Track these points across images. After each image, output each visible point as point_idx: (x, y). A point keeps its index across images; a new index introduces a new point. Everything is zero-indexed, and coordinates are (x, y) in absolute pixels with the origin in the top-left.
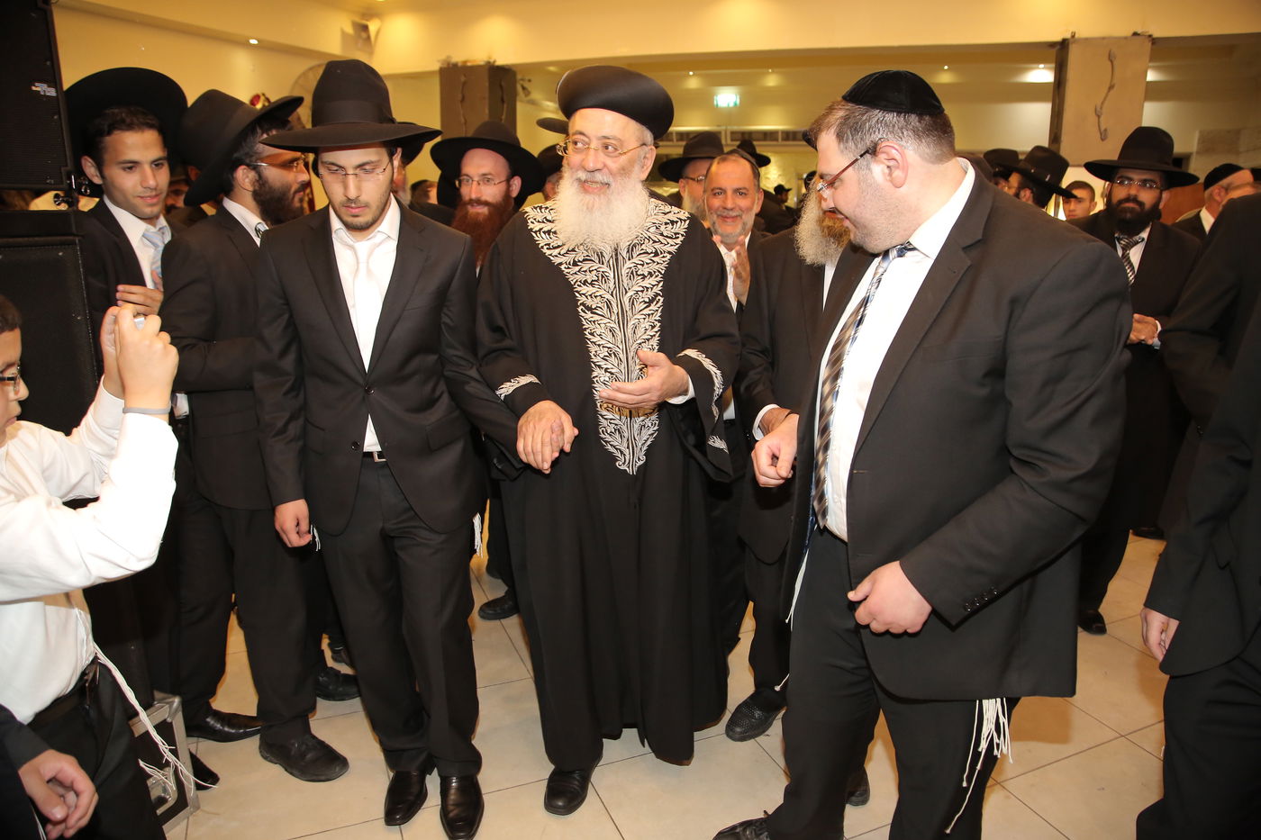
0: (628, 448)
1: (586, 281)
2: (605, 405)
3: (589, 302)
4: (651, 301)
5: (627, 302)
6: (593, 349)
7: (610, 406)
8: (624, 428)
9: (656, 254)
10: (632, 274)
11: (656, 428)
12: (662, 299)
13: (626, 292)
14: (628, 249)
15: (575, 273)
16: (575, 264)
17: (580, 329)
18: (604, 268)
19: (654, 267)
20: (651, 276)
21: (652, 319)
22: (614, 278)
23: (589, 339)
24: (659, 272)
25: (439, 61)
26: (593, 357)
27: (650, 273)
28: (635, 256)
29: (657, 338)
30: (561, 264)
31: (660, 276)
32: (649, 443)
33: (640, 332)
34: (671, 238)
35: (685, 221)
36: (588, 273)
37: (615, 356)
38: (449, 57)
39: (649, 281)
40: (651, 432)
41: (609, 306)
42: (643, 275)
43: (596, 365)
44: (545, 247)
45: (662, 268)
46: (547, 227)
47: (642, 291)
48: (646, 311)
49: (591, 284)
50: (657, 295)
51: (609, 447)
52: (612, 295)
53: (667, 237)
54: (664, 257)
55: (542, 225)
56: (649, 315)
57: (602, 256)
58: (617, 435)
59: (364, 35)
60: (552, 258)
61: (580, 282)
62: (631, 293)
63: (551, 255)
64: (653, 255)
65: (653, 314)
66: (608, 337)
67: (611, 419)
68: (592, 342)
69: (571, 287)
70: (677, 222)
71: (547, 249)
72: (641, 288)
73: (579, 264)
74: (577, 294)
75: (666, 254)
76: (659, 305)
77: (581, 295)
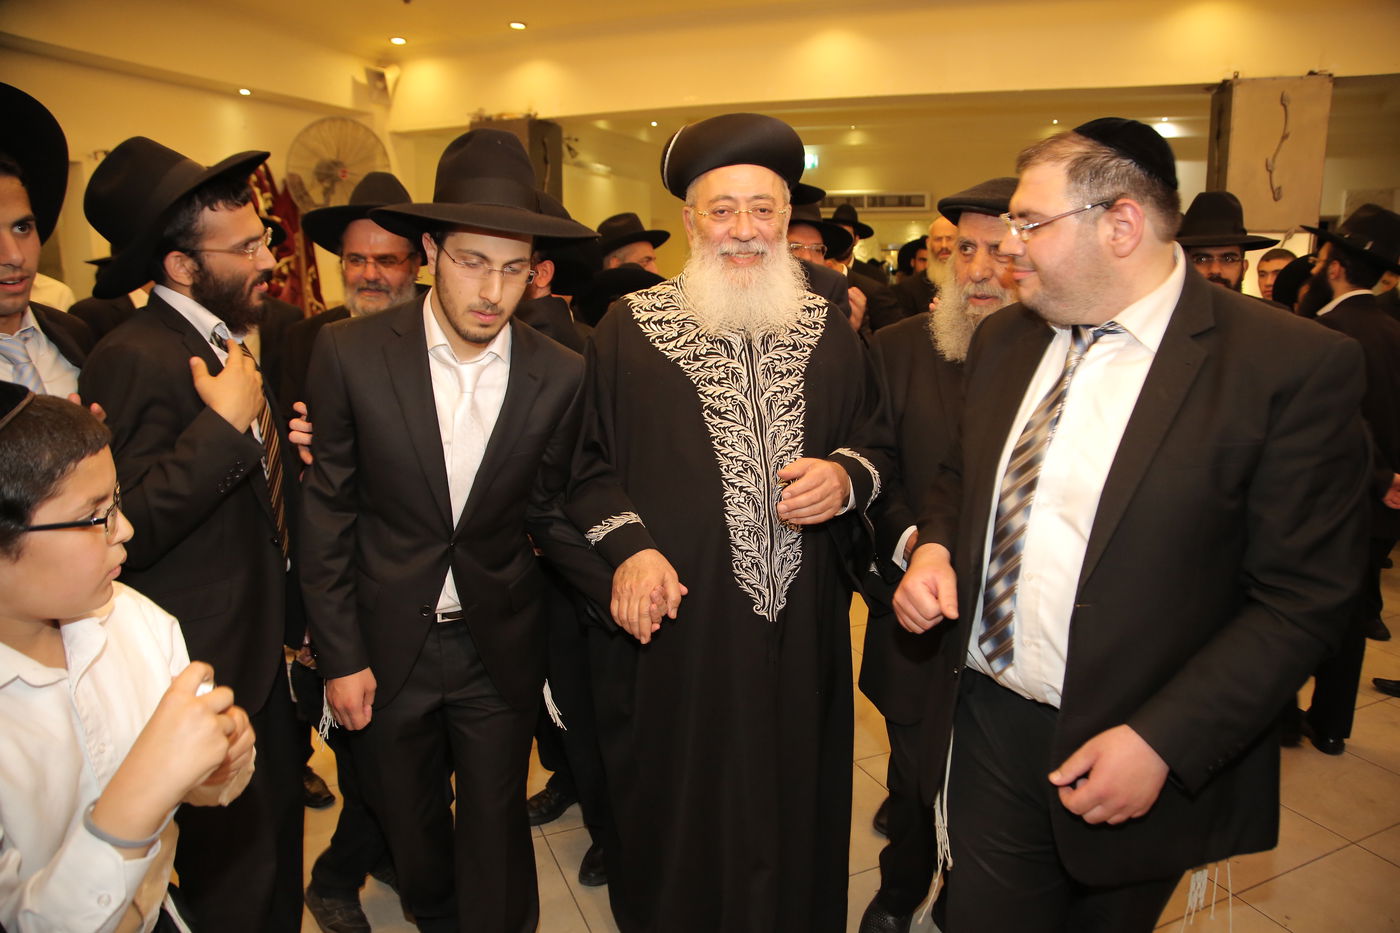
0: (768, 587)
1: (711, 380)
2: (740, 533)
3: (717, 404)
4: (792, 404)
5: (764, 405)
6: (725, 462)
7: (746, 533)
8: (763, 561)
9: (795, 348)
10: (769, 371)
11: (799, 562)
12: (804, 403)
13: (763, 394)
14: (763, 340)
15: (698, 370)
16: (696, 358)
17: (708, 439)
18: (735, 363)
19: (793, 364)
20: (791, 374)
21: (793, 426)
22: (748, 375)
23: (719, 451)
24: (799, 369)
25: (468, 114)
26: (725, 473)
27: (788, 371)
28: (770, 349)
29: (799, 450)
30: (679, 359)
31: (801, 375)
32: (790, 581)
33: (780, 443)
34: (810, 327)
35: (823, 308)
36: (714, 369)
37: (752, 471)
38: (481, 110)
39: (788, 381)
40: (792, 567)
41: (743, 412)
42: (781, 372)
43: (728, 483)
44: (657, 341)
45: (803, 365)
46: (658, 315)
47: (781, 392)
48: (787, 417)
49: (719, 382)
50: (798, 398)
51: (745, 586)
52: (746, 396)
53: (805, 325)
54: (803, 351)
55: (652, 314)
56: (790, 421)
57: (732, 348)
58: (755, 571)
59: (380, 85)
60: (667, 354)
61: (705, 380)
62: (767, 395)
63: (665, 349)
64: (791, 348)
65: (794, 420)
66: (742, 447)
67: (747, 551)
68: (722, 455)
69: (694, 388)
70: (814, 310)
71: (660, 342)
72: (779, 389)
73: (702, 358)
74: (701, 396)
75: (806, 348)
76: (800, 410)
77: (706, 396)
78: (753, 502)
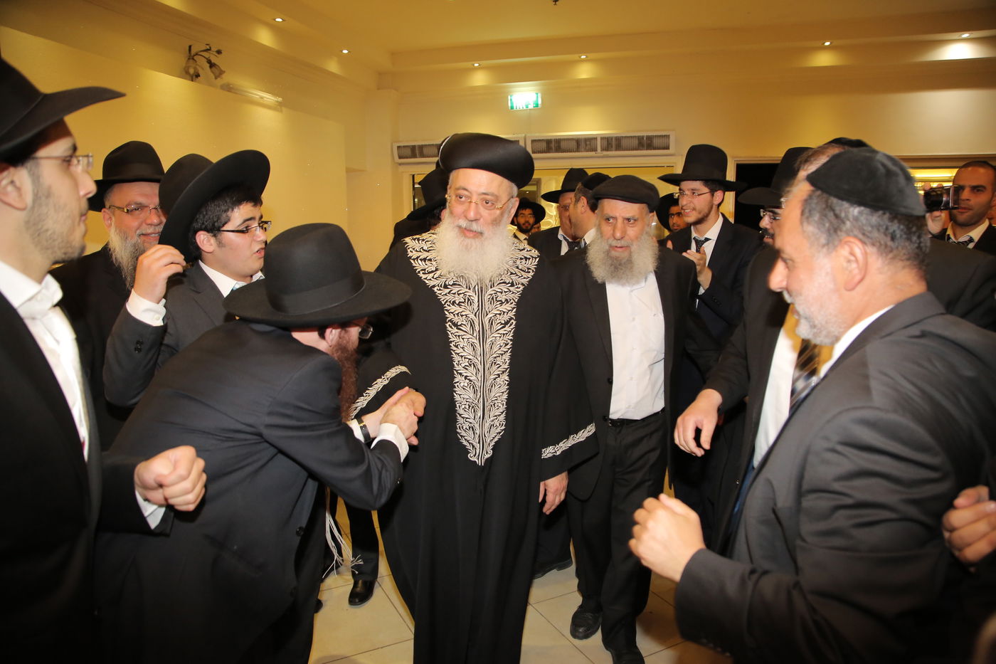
0: (479, 443)
1: (454, 302)
2: (463, 406)
3: (456, 319)
4: (506, 323)
5: (487, 322)
6: (456, 358)
8: (477, 426)
9: (512, 285)
10: (493, 299)
11: (503, 427)
12: (514, 323)
13: (487, 314)
14: (491, 279)
15: (446, 295)
16: (446, 287)
17: (447, 342)
18: (471, 293)
19: (510, 296)
20: (508, 302)
21: (506, 338)
22: (478, 301)
23: (454, 350)
24: (514, 300)
26: (456, 365)
27: (506, 300)
28: (495, 285)
29: (509, 354)
30: (434, 286)
31: (514, 303)
32: (496, 439)
33: (495, 348)
34: (525, 271)
35: (536, 258)
36: (456, 295)
37: (474, 366)
39: (505, 307)
40: (499, 430)
41: (472, 326)
42: (501, 301)
43: (458, 373)
44: (421, 272)
45: (516, 297)
46: (424, 255)
48: (502, 331)
49: (459, 305)
50: (511, 319)
51: (463, 441)
52: (475, 315)
53: (521, 270)
54: (517, 288)
55: (420, 254)
56: (504, 334)
57: (469, 282)
58: (471, 432)
60: (427, 282)
61: (450, 302)
62: (489, 316)
63: (426, 279)
64: (509, 285)
65: (507, 334)
66: (469, 350)
67: (467, 418)
68: (456, 353)
69: (442, 307)
70: (529, 259)
71: (423, 273)
72: (498, 312)
73: (449, 287)
74: (446, 312)
75: (520, 285)
76: (512, 327)
77: (449, 313)
78: (473, 387)
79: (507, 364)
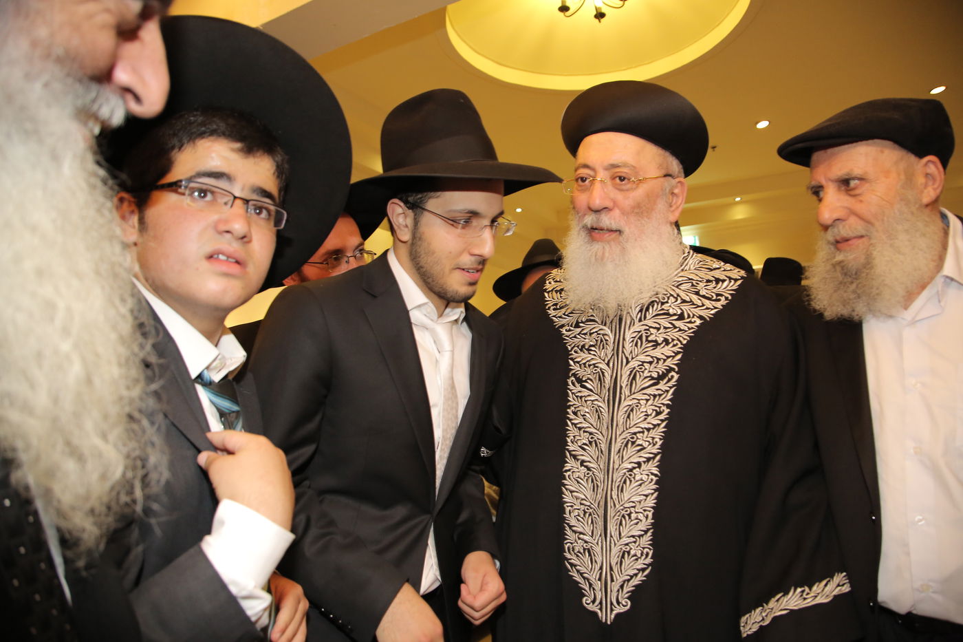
0: (600, 579)
2: (576, 513)
3: (581, 372)
4: (661, 377)
5: (626, 375)
6: (572, 432)
8: (597, 548)
9: (681, 317)
10: (640, 339)
12: (676, 377)
13: (628, 362)
15: (575, 337)
16: (577, 326)
18: (606, 330)
19: (674, 334)
20: (668, 345)
21: (658, 402)
22: (615, 341)
23: (570, 420)
24: (678, 340)
26: (570, 444)
27: (666, 340)
28: (648, 316)
29: (661, 429)
30: (563, 326)
31: (680, 345)
32: (635, 581)
33: (637, 417)
34: (710, 299)
35: (736, 280)
36: (588, 337)
37: (596, 444)
39: (662, 351)
40: (640, 565)
42: (656, 341)
43: (571, 455)
44: (552, 308)
45: (685, 336)
47: (651, 363)
48: (652, 391)
49: (589, 349)
50: (670, 370)
51: (574, 574)
52: (608, 364)
53: (704, 297)
54: (690, 322)
55: (559, 284)
56: (655, 396)
57: (607, 315)
58: (587, 559)
60: (556, 320)
61: (578, 347)
62: (633, 364)
63: (555, 316)
64: (676, 317)
65: (660, 395)
66: (592, 419)
67: (581, 533)
68: (572, 424)
69: (567, 353)
70: (723, 281)
71: (554, 309)
72: (649, 359)
73: (581, 325)
74: (571, 362)
75: (695, 319)
76: (670, 384)
77: (574, 362)
78: (592, 481)
79: (658, 446)
